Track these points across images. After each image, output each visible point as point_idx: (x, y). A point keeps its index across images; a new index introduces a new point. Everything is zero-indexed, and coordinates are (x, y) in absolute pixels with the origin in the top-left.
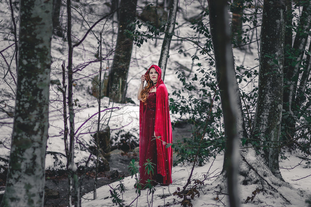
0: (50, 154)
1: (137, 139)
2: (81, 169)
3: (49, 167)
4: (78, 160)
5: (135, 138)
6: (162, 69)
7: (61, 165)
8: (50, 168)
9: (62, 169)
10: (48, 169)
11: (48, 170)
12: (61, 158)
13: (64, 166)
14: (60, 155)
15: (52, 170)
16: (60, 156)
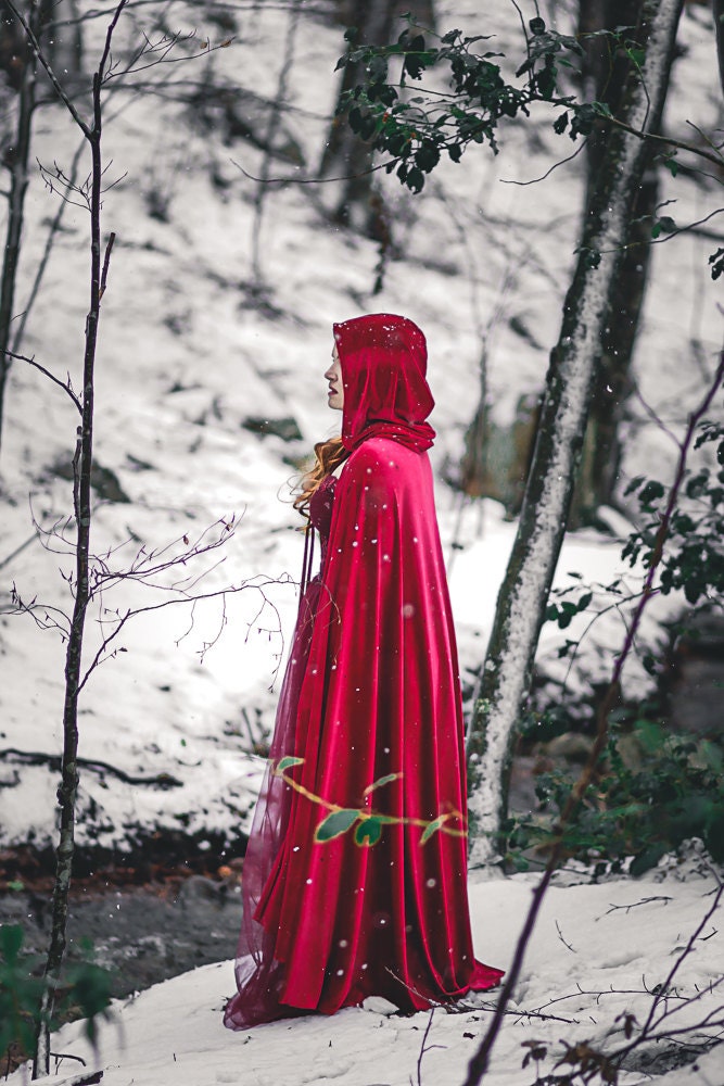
0: (46, 767)
1: (577, 697)
2: (205, 845)
3: (27, 828)
4: (192, 802)
5: (566, 691)
6: (583, 337)
7: (89, 821)
8: (32, 835)
9: (93, 842)
10: (24, 839)
11: (22, 846)
12: (105, 786)
13: (111, 829)
14: (102, 776)
15: (43, 844)
16: (96, 775)
